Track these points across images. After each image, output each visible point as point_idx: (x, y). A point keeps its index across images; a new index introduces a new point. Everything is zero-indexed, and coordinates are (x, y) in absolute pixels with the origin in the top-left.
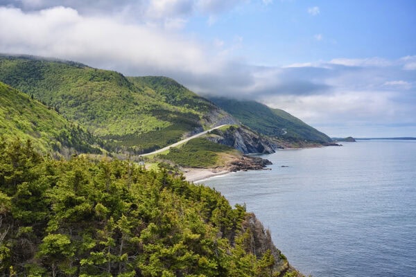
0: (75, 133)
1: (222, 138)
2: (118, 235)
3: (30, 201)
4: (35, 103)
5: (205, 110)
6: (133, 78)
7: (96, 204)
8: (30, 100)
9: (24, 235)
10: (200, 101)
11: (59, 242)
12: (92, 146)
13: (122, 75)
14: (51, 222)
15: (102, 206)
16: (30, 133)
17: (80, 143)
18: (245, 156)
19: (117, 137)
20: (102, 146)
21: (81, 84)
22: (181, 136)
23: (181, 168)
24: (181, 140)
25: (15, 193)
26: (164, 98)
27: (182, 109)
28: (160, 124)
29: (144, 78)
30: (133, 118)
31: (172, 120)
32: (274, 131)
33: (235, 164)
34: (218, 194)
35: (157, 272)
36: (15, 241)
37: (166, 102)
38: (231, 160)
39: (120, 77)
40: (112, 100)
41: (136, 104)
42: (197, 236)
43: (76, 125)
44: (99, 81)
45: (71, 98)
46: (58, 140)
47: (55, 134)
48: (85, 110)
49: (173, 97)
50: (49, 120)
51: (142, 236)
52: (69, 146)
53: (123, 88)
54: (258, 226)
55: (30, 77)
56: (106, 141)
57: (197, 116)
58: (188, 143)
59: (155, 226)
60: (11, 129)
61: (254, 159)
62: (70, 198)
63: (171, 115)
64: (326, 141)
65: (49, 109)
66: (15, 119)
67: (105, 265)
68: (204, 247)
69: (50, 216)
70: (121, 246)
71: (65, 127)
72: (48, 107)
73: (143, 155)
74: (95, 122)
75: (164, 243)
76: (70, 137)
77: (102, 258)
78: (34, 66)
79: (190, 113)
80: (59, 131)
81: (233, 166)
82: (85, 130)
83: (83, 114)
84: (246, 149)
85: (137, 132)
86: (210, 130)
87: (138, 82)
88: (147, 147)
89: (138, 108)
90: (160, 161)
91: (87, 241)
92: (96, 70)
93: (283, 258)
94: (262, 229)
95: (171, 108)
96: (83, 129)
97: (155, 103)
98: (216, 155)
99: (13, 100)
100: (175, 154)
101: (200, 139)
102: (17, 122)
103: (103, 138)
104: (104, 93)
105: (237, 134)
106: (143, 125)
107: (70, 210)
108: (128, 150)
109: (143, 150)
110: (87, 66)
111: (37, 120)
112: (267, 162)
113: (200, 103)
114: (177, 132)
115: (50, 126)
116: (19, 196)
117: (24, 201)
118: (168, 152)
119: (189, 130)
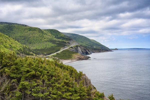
0: (24, 49)
1: (74, 49)
2: (43, 81)
3: (15, 71)
4: (10, 39)
5: (68, 40)
6: (43, 30)
7: (36, 72)
8: (9, 38)
9: (14, 82)
10: (66, 37)
11: (25, 84)
12: (30, 53)
13: (40, 29)
14: (22, 78)
15: (38, 72)
16: (9, 49)
17: (26, 52)
18: (82, 55)
19: (39, 50)
20: (33, 53)
21: (26, 32)
22: (60, 49)
23: (60, 60)
24: (60, 50)
25: (10, 69)
26: (54, 36)
27: (60, 40)
28: (53, 45)
29: (47, 30)
30: (44, 43)
31: (57, 44)
32: (91, 47)
33: (78, 58)
34: (73, 68)
35: (56, 92)
36: (11, 84)
37: (55, 38)
38: (77, 57)
39: (39, 30)
40: (37, 37)
41: (45, 38)
42: (68, 81)
43: (25, 46)
44: (32, 31)
45: (23, 37)
46: (19, 51)
47: (17, 49)
48: (27, 41)
49: (57, 36)
50: (15, 45)
51: (51, 81)
52: (22, 53)
53: (40, 33)
54: (87, 78)
55: (8, 30)
56: (35, 51)
57: (65, 42)
58: (63, 51)
59: (55, 78)
60: (2, 48)
61: (85, 56)
62: (28, 70)
63: (57, 42)
64: (108, 50)
65: (15, 41)
66: (4, 44)
67: (39, 91)
68: (70, 85)
69: (22, 76)
70: (44, 85)
71: (21, 46)
72: (15, 40)
73: (47, 56)
74: (31, 45)
75: (57, 83)
76: (23, 50)
77: (39, 88)
78: (10, 26)
79: (63, 41)
80: (19, 48)
81: (78, 59)
82: (28, 47)
83: (27, 42)
84: (82, 53)
85: (45, 48)
86: (70, 47)
87: (45, 31)
88: (49, 53)
89: (46, 40)
90: (53, 57)
91: (34, 83)
92: (31, 27)
93: (95, 88)
94: (88, 79)
95: (57, 40)
96: (27, 47)
97: (51, 38)
98: (72, 55)
99: (3, 38)
100: (58, 55)
101: (67, 50)
102: (4, 45)
103: (34, 50)
104: (34, 35)
105: (79, 48)
106: (47, 46)
107: (28, 74)
108: (43, 54)
109: (47, 54)
110: (28, 26)
111: (11, 44)
112: (89, 57)
113: (66, 38)
114: (59, 48)
115: (16, 46)
116: (12, 70)
117: (13, 71)
118: (56, 54)
119: (63, 47)
